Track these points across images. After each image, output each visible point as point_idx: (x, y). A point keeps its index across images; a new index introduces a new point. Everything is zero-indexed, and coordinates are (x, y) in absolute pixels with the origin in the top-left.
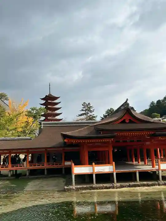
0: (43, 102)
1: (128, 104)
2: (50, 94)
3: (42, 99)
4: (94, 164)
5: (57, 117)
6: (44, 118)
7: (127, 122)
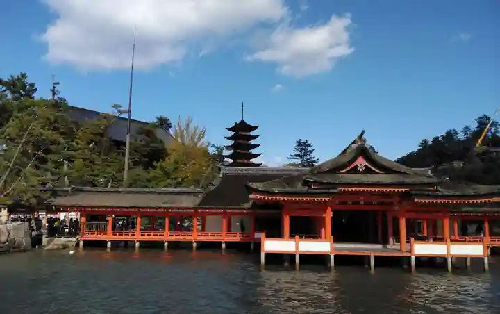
0: (231, 134)
1: (364, 141)
2: (242, 122)
3: (229, 129)
4: (297, 237)
5: (254, 161)
6: (232, 161)
7: (361, 170)
